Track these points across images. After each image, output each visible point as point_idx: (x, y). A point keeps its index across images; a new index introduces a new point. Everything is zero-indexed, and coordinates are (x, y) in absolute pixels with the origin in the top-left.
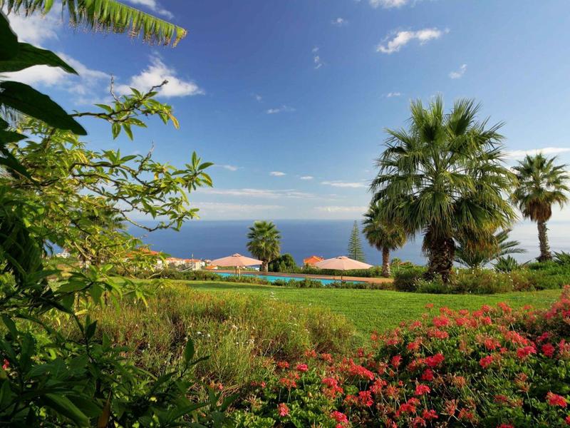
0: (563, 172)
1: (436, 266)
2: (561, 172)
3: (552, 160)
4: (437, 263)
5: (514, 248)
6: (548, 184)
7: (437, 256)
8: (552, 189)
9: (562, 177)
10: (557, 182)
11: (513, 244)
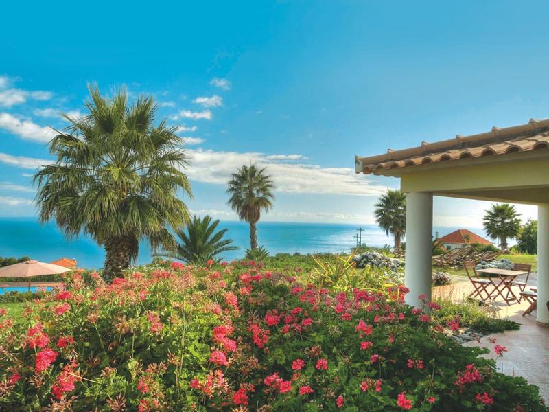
0: (269, 181)
1: (110, 268)
2: (267, 182)
3: (261, 171)
4: (112, 264)
5: (230, 245)
6: (258, 191)
7: (112, 257)
8: (261, 195)
9: (267, 186)
10: (264, 189)
11: (228, 242)
